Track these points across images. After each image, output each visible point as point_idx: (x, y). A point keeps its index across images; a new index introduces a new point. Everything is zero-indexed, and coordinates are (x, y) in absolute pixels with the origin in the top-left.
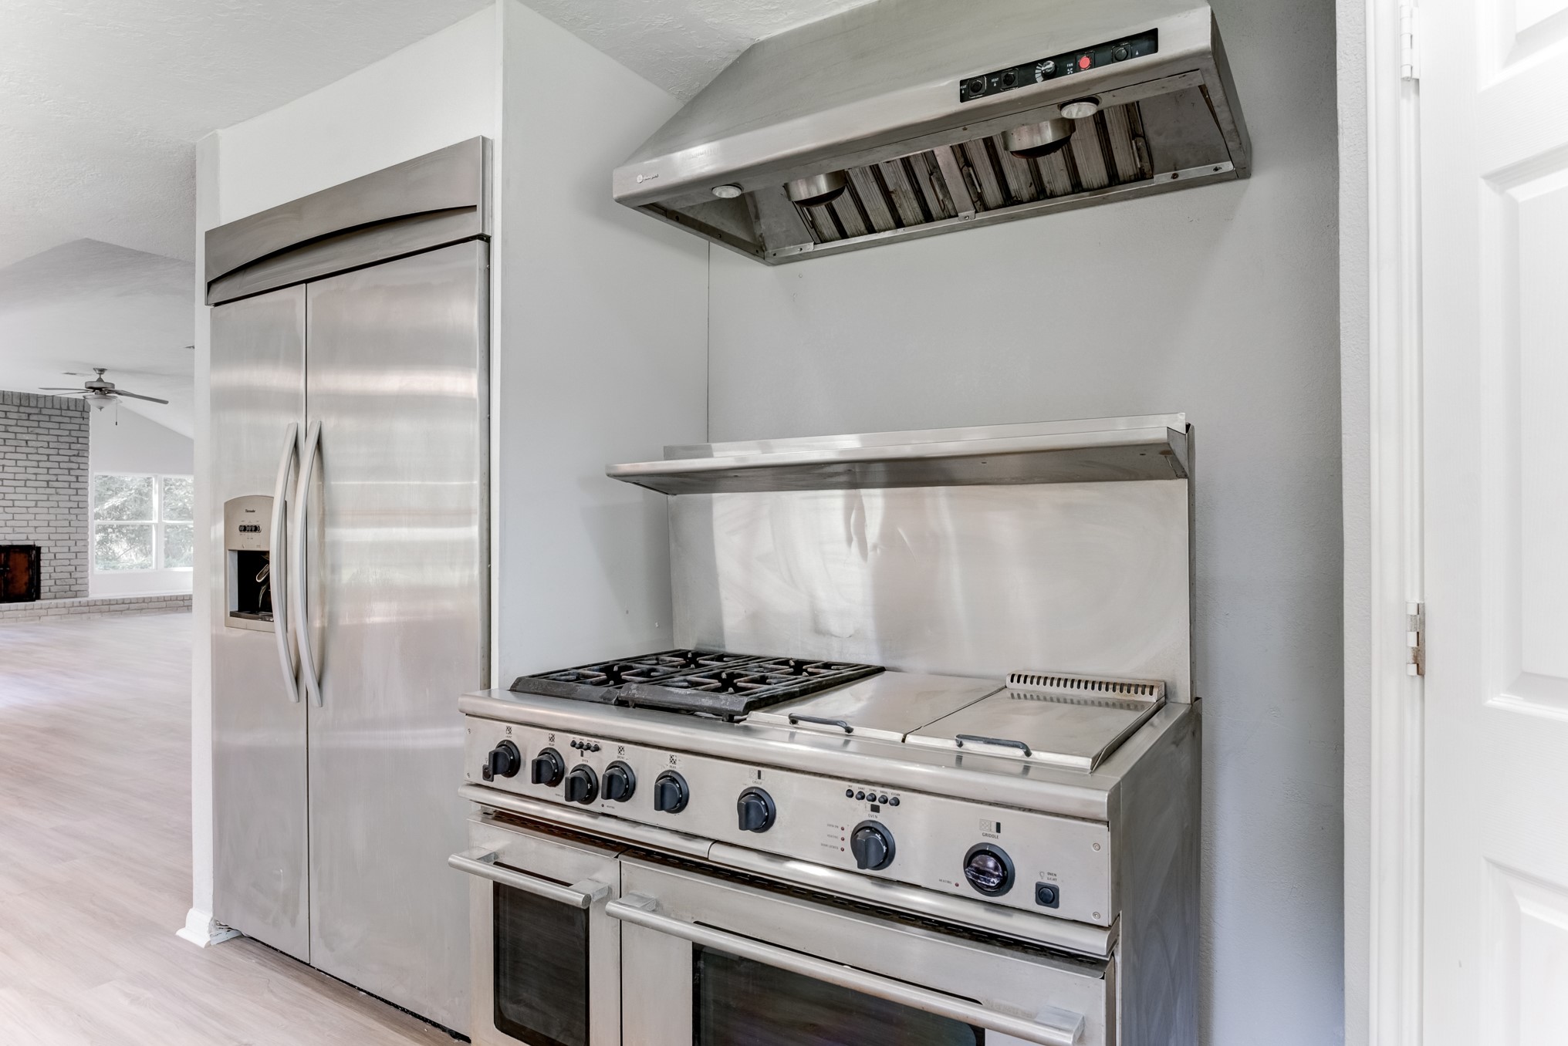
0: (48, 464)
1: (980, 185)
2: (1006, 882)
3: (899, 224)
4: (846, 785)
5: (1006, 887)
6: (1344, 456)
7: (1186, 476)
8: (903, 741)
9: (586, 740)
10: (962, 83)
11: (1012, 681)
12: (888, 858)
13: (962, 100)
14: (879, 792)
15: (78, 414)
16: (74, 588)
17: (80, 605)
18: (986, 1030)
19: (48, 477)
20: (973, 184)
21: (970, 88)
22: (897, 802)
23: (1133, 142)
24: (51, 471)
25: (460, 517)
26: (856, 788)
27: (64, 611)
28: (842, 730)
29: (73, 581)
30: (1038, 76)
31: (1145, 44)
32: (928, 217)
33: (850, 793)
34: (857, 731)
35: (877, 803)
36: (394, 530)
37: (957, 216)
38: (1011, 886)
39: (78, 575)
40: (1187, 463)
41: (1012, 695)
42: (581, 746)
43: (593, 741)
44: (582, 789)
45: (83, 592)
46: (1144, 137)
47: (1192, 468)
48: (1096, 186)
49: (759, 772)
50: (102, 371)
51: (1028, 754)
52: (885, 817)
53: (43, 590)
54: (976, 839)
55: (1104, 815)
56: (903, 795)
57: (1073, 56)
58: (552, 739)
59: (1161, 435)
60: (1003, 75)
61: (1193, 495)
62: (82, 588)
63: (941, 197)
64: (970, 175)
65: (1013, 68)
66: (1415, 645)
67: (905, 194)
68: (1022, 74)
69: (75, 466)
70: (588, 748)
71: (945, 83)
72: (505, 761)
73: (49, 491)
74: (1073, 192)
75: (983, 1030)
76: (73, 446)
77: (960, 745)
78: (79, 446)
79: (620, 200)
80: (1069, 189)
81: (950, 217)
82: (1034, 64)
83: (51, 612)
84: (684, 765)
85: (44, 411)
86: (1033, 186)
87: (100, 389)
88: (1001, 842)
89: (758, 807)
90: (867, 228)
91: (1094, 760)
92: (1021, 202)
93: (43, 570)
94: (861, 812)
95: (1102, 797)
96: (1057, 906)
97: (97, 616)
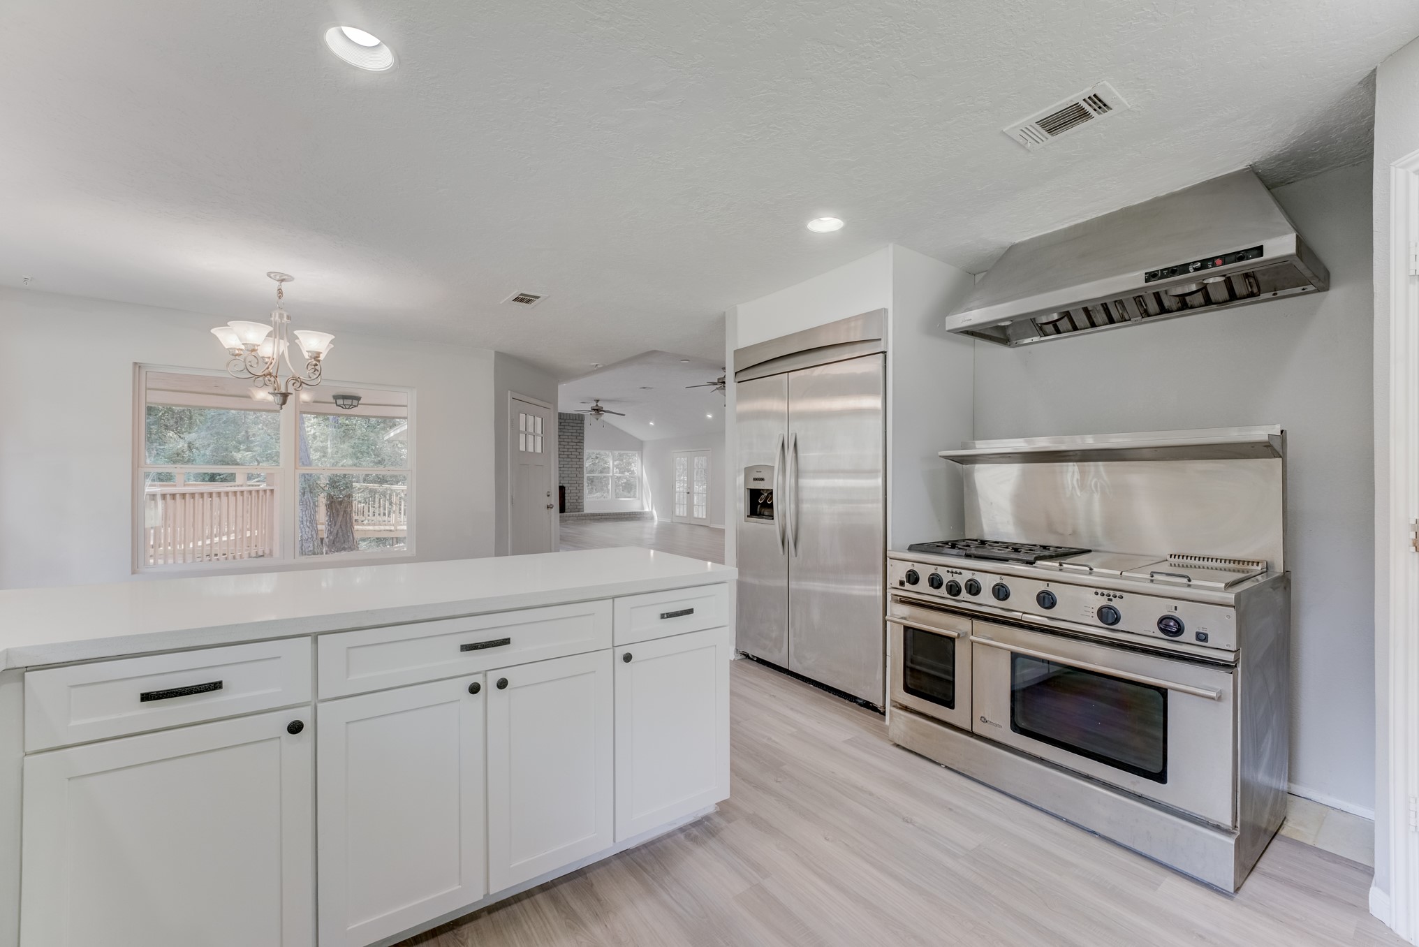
0: (568, 447)
1: (1146, 305)
2: (1180, 631)
3: (1093, 325)
4: (1095, 590)
5: (1180, 633)
6: (1375, 450)
7: (1280, 457)
8: (1121, 574)
9: (954, 570)
10: (1146, 274)
11: (1171, 557)
12: (1117, 620)
13: (1146, 282)
14: (1112, 593)
15: (579, 422)
16: (579, 507)
17: (582, 516)
18: (1169, 690)
19: (568, 453)
20: (1142, 305)
21: (1151, 276)
22: (1121, 597)
23: (1247, 280)
24: (570, 450)
25: (871, 473)
26: (1100, 591)
27: (576, 518)
28: (1088, 569)
29: (577, 504)
30: (1191, 269)
31: (1255, 252)
32: (1111, 321)
33: (1096, 593)
34: (1095, 570)
35: (1111, 597)
36: (836, 481)
37: (1130, 320)
38: (1182, 633)
39: (580, 501)
40: (1281, 451)
41: (1171, 564)
42: (952, 572)
43: (958, 571)
44: (954, 590)
45: (582, 510)
46: (1254, 277)
47: (1285, 453)
48: (1221, 301)
49: (1048, 584)
50: (598, 401)
51: (1189, 580)
52: (1115, 603)
53: (566, 508)
54: (1165, 613)
55: (1233, 603)
56: (1124, 595)
57: (1212, 259)
58: (936, 569)
59: (1266, 438)
60: (1170, 270)
61: (1286, 466)
62: (581, 507)
63: (1121, 312)
64: (1140, 301)
65: (1176, 266)
66: (1414, 538)
67: (1098, 312)
68: (1183, 269)
69: (578, 447)
70: (956, 573)
71: (1136, 274)
72: (913, 578)
73: (568, 460)
74: (1206, 305)
75: (1166, 690)
76: (578, 438)
77: (1152, 576)
78: (580, 438)
79: (949, 331)
80: (1203, 303)
81: (1126, 320)
82: (1189, 264)
83: (570, 518)
84: (1007, 581)
85: (567, 421)
86: (1180, 304)
87: (597, 410)
88: (1177, 614)
89: (1049, 598)
90: (1073, 328)
91: (1226, 585)
92: (1172, 311)
93: (566, 498)
94: (1103, 601)
95: (1233, 596)
96: (1207, 642)
97: (589, 521)
